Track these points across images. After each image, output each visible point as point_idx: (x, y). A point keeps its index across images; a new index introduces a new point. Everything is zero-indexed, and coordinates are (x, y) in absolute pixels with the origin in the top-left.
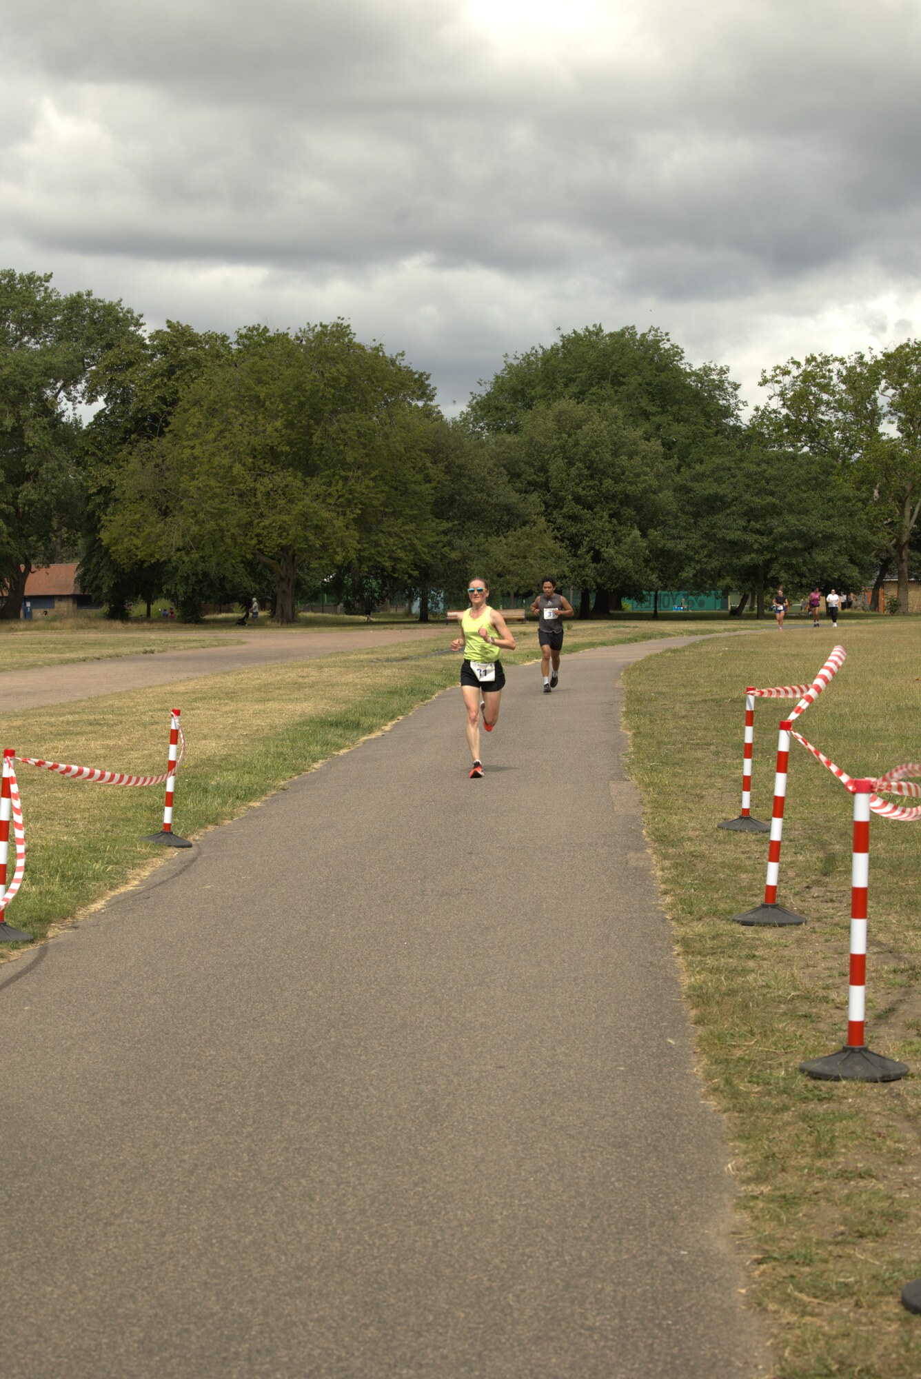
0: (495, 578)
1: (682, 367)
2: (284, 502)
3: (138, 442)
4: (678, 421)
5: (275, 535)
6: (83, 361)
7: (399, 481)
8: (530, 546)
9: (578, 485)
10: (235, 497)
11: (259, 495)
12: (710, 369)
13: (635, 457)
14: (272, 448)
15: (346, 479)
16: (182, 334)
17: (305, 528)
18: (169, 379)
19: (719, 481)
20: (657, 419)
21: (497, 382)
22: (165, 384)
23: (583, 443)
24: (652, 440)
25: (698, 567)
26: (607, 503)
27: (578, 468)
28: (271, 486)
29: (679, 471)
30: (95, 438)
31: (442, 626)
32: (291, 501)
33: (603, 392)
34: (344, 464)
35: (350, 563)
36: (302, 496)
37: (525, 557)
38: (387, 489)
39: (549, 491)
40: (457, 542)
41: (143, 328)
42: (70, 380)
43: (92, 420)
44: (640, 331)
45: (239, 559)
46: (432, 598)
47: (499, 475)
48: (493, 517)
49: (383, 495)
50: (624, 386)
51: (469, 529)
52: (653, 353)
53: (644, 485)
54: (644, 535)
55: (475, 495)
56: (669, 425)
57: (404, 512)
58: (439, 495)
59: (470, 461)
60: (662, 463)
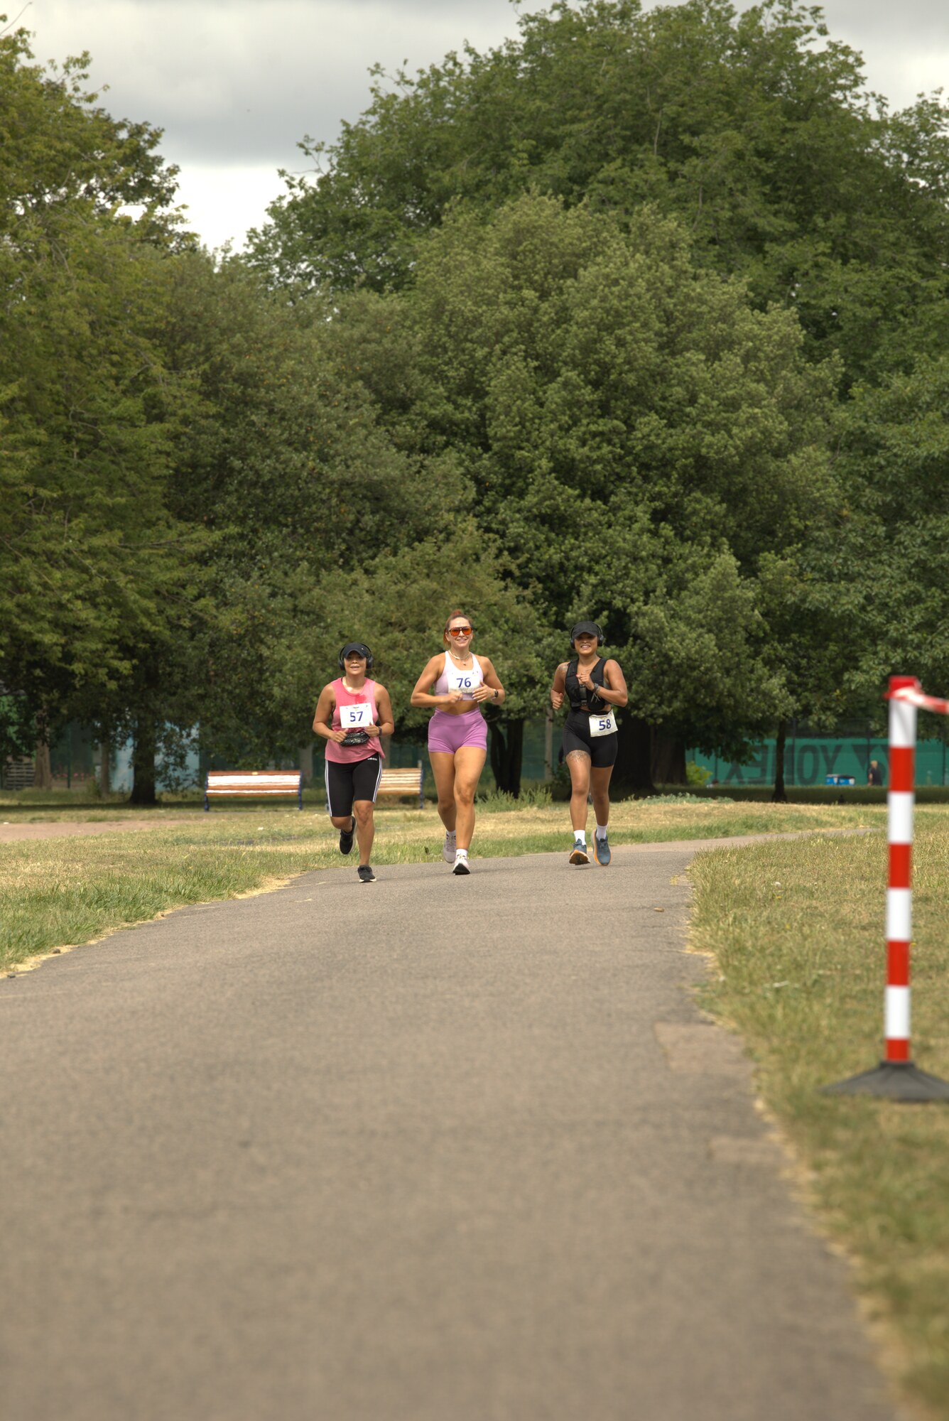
1: (859, 103)
4: (845, 263)
7: (76, 416)
8: (435, 596)
9: (566, 429)
12: (936, 110)
13: (725, 354)
20: (787, 252)
21: (347, 146)
23: (584, 314)
24: (773, 308)
25: (896, 657)
26: (646, 479)
27: (565, 385)
29: (844, 396)
33: (636, 178)
37: (421, 628)
38: (41, 435)
39: (487, 448)
40: (234, 585)
46: (168, 740)
47: (352, 403)
48: (334, 518)
49: (33, 450)
50: (695, 161)
51: (269, 551)
52: (780, 67)
53: (749, 432)
54: (749, 568)
55: (283, 458)
56: (816, 265)
57: (87, 500)
58: (186, 455)
59: (272, 363)
60: (800, 371)
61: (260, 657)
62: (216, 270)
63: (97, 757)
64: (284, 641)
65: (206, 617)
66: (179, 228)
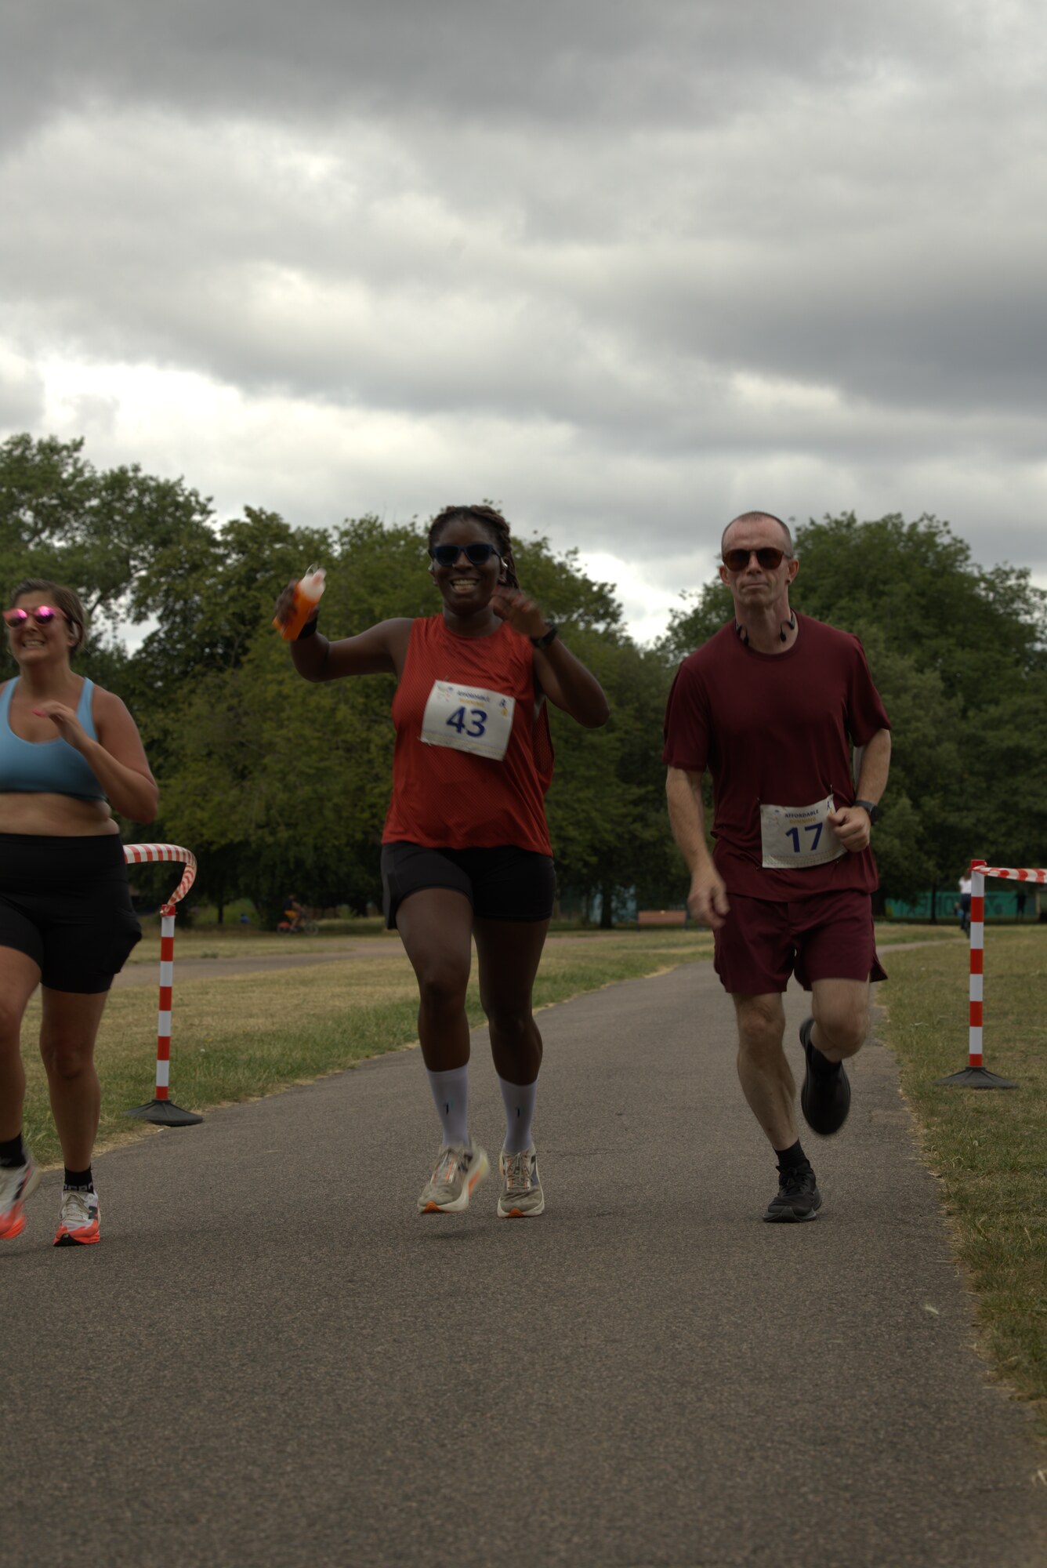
1: (969, 569)
3: (204, 675)
4: (963, 647)
6: (128, 563)
10: (340, 752)
11: (373, 748)
12: (1005, 571)
13: (903, 696)
16: (267, 526)
18: (249, 588)
19: (1023, 728)
20: (933, 643)
21: (708, 594)
22: (244, 596)
24: (927, 671)
25: (993, 850)
29: (964, 716)
30: (145, 671)
31: (627, 933)
33: (856, 607)
40: (652, 816)
41: (213, 517)
42: (110, 589)
43: (140, 645)
44: (908, 520)
45: (344, 840)
46: (618, 896)
50: (885, 600)
52: (927, 551)
53: (915, 735)
54: (916, 805)
56: (949, 651)
57: (577, 774)
58: (626, 750)
60: (941, 704)
61: (665, 853)
62: (642, 656)
63: (583, 904)
65: (637, 833)
66: (624, 634)
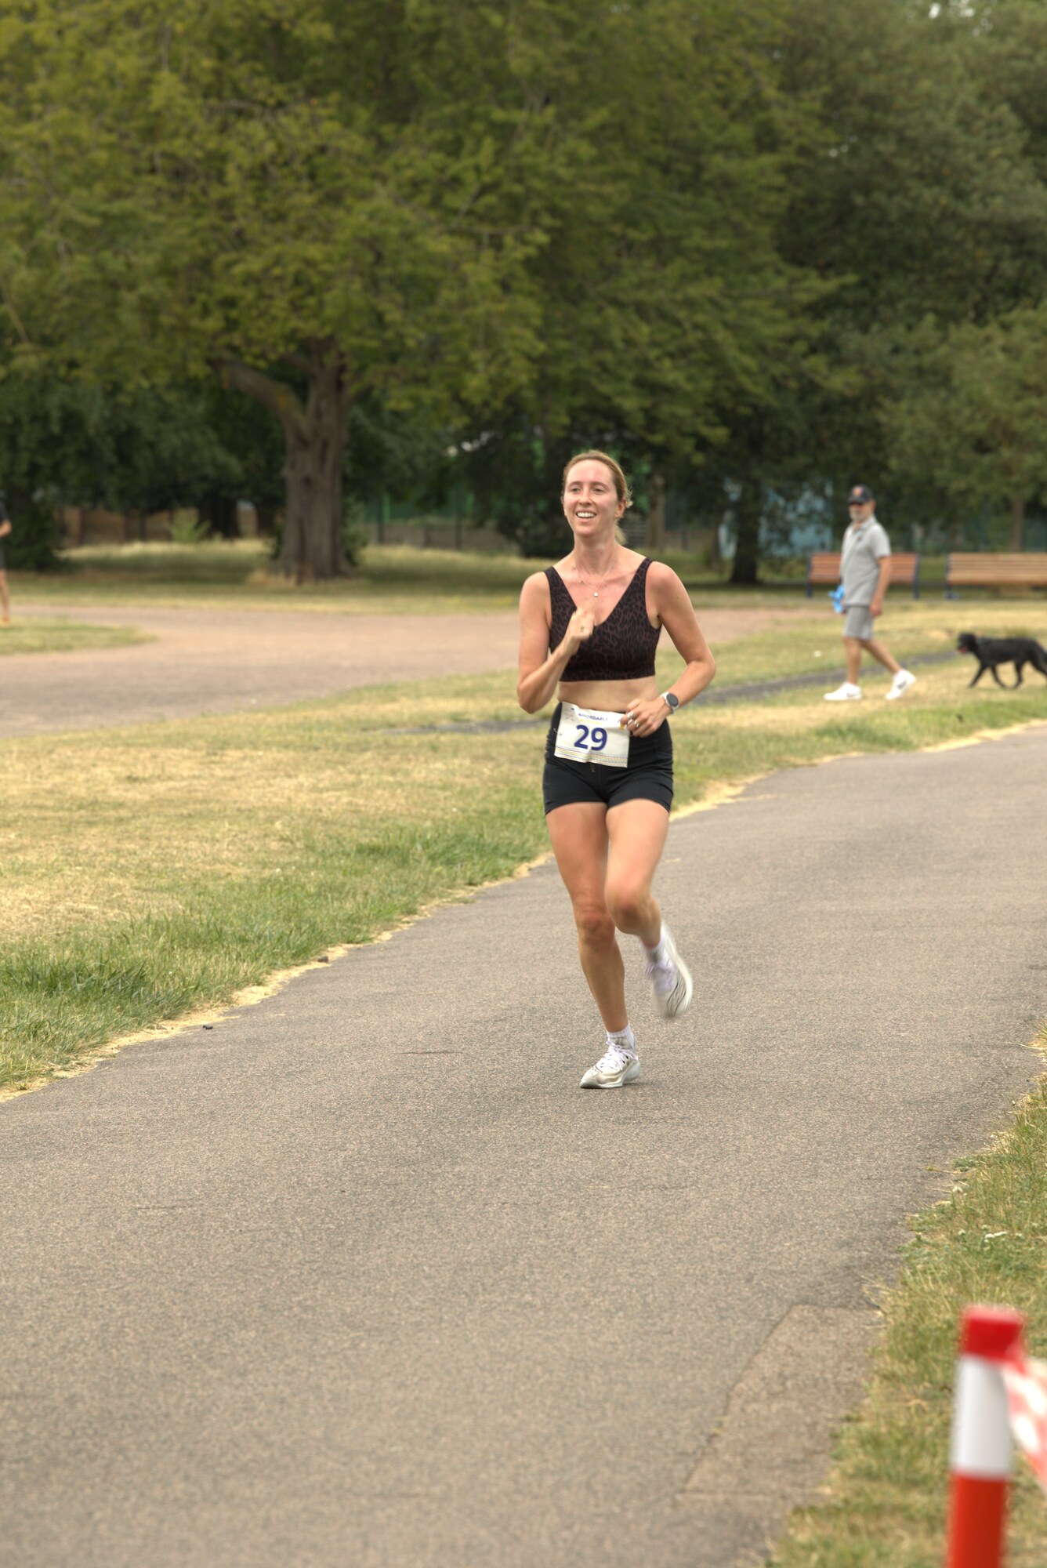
0: (967, 455)
2: (309, 200)
5: (280, 305)
7: (676, 144)
10: (159, 180)
11: (233, 175)
14: (276, 28)
15: (505, 133)
17: (374, 285)
28: (270, 147)
31: (790, 600)
32: (334, 198)
34: (501, 83)
35: (512, 401)
36: (365, 183)
46: (772, 513)
47: (995, 130)
48: (968, 265)
49: (623, 185)
51: (892, 301)
55: (913, 193)
57: (687, 243)
58: (800, 192)
59: (904, 84)
61: (878, 424)
64: (904, 405)
65: (818, 379)
